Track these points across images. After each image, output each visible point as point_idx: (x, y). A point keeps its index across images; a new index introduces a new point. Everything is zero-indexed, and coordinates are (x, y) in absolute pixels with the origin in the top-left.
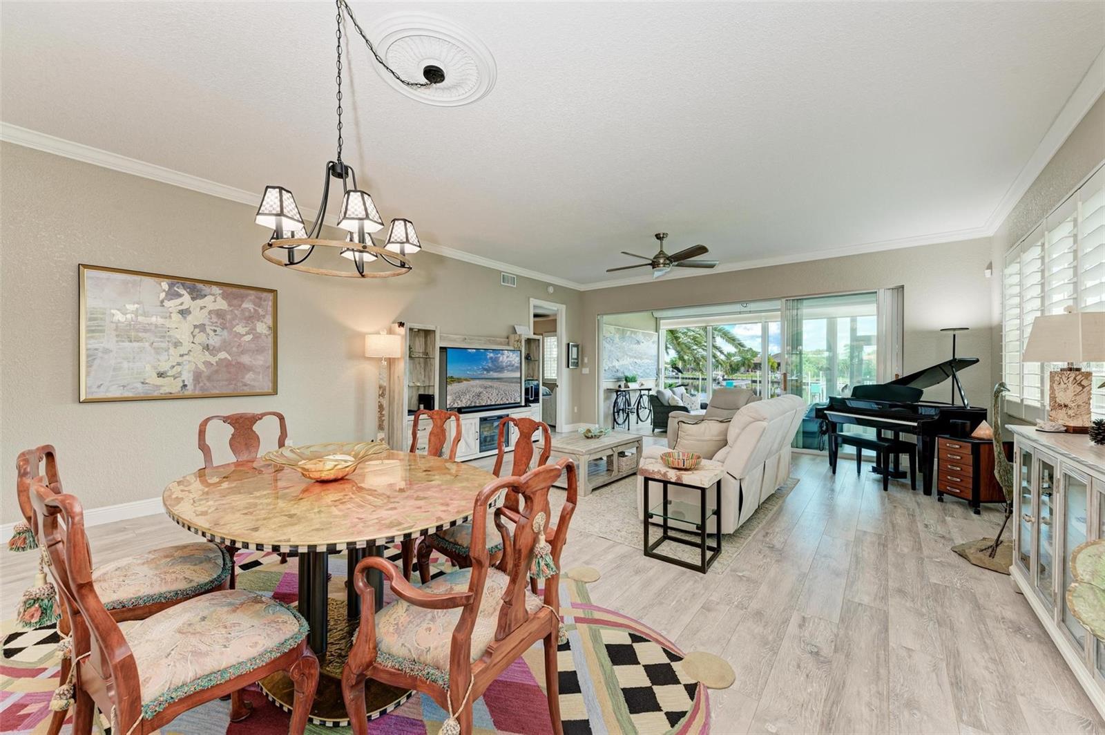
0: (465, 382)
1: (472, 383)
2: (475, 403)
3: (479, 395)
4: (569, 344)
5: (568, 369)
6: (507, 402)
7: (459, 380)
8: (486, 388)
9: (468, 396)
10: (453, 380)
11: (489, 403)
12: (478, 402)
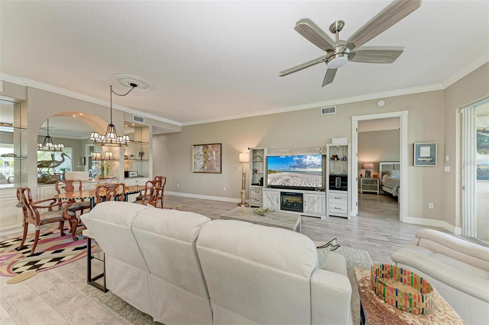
0: (278, 173)
1: (283, 173)
2: (285, 184)
3: (288, 180)
4: (414, 144)
5: (413, 167)
6: (310, 186)
7: (275, 172)
8: (292, 177)
9: (280, 180)
10: (271, 172)
11: (295, 185)
12: (286, 183)
